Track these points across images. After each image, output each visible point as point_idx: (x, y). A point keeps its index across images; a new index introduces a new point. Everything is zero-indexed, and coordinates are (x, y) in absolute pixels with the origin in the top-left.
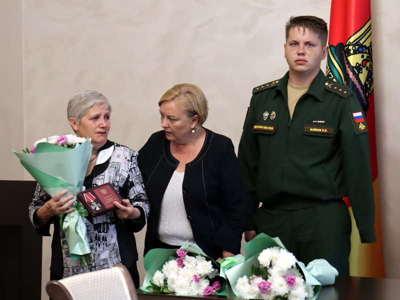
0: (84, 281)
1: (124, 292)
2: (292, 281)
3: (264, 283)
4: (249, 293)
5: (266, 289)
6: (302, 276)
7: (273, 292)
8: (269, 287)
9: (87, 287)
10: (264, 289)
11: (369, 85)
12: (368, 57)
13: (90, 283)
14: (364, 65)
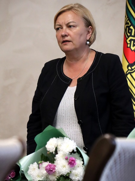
2: (73, 162)
3: (50, 166)
4: (38, 176)
5: (52, 171)
6: (82, 159)
7: (57, 172)
8: (54, 169)
10: (50, 171)
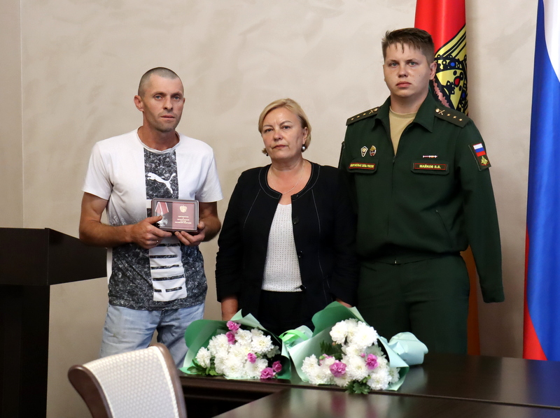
0: (115, 365)
1: (165, 378)
2: (373, 362)
3: (337, 365)
4: (318, 376)
5: (340, 372)
6: (385, 356)
7: (348, 375)
8: (343, 369)
9: (119, 372)
10: (337, 372)
11: (462, 109)
12: (461, 73)
13: (122, 367)
14: (456, 84)
